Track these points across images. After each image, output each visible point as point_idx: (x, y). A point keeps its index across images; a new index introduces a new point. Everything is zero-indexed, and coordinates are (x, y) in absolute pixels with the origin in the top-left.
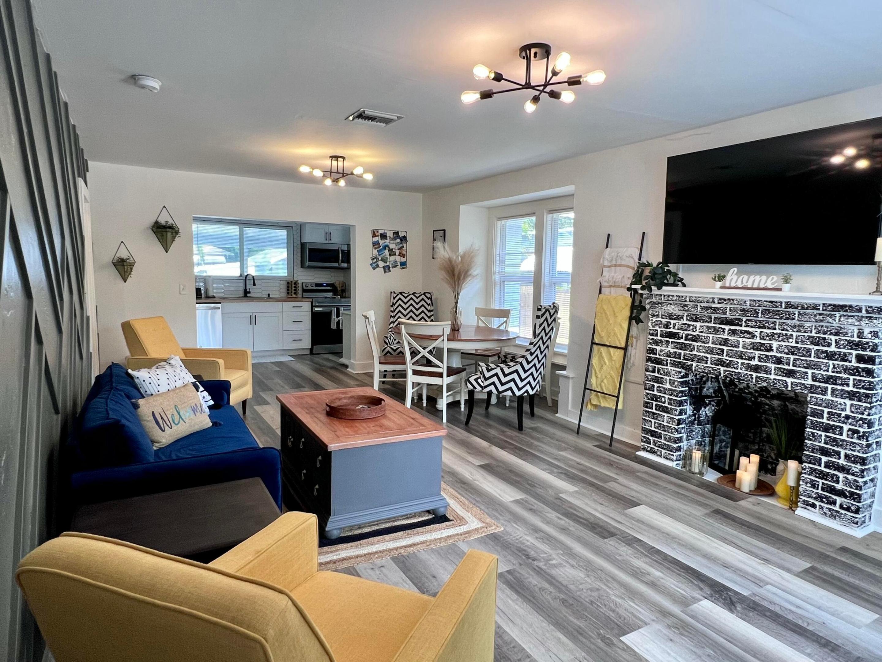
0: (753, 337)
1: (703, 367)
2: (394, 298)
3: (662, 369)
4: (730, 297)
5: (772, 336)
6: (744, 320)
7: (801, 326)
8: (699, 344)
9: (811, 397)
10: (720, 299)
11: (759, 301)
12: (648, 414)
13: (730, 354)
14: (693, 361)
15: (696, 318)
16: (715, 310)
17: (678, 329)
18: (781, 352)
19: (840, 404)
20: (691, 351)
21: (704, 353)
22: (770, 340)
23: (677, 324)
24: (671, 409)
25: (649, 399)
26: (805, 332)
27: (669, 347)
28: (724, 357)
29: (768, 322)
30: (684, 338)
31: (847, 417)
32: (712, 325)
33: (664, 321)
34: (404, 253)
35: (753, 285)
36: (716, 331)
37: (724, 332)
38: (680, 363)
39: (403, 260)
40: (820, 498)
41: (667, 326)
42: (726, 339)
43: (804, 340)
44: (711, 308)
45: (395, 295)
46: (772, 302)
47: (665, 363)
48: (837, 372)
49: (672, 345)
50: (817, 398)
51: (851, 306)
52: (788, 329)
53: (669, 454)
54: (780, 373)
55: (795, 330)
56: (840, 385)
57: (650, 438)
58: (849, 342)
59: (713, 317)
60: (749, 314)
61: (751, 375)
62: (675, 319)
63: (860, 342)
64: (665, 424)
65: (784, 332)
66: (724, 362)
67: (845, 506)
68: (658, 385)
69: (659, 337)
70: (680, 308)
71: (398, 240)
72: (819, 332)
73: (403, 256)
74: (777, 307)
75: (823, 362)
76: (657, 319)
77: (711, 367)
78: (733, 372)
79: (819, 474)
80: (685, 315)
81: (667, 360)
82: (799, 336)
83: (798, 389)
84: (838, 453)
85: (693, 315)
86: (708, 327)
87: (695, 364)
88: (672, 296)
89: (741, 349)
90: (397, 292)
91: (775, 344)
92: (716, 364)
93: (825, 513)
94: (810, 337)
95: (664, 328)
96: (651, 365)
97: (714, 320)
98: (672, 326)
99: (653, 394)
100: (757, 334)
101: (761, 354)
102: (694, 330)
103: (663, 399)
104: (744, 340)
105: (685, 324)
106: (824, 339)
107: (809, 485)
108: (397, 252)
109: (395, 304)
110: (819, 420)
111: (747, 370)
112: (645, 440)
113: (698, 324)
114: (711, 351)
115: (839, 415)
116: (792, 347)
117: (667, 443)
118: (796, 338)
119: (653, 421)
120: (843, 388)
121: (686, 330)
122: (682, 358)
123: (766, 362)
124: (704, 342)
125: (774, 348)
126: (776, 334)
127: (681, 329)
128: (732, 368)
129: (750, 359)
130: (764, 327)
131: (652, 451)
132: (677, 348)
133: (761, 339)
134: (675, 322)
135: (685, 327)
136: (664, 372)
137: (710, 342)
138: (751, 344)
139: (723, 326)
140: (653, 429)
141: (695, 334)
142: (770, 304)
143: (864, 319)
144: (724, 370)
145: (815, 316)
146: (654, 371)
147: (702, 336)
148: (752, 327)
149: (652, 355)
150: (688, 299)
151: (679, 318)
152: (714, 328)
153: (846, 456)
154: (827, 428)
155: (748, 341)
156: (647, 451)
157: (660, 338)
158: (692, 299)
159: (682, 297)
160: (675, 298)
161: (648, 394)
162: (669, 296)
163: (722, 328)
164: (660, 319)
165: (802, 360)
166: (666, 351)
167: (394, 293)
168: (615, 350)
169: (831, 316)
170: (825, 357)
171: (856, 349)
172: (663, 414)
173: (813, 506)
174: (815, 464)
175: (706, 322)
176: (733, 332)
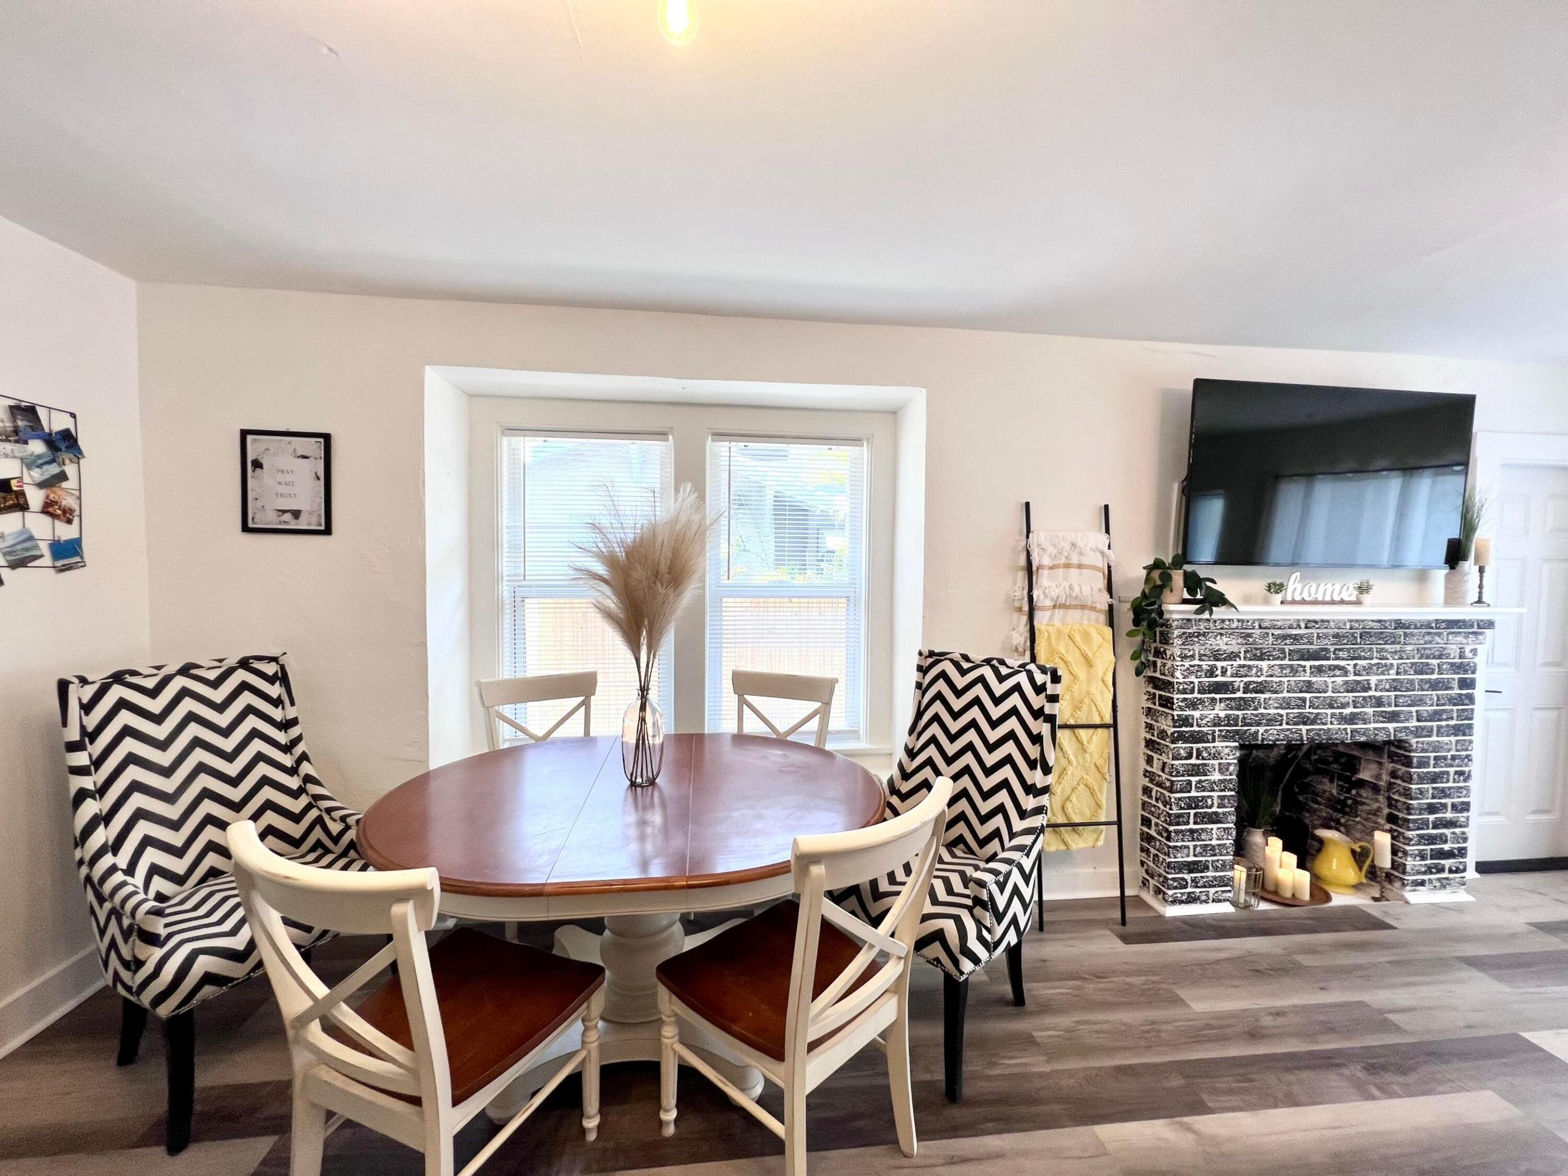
0: (1345, 672)
1: (1275, 732)
2: (87, 708)
3: (1206, 749)
4: (1325, 618)
5: (1368, 670)
6: (1332, 650)
7: (1403, 651)
8: (1267, 695)
9: (1417, 742)
10: (1309, 621)
11: (1363, 621)
12: (1180, 836)
13: (1317, 704)
14: (1259, 724)
15: (1262, 654)
16: (1296, 638)
17: (1232, 676)
18: (1381, 690)
19: (1447, 744)
20: (1256, 709)
21: (1277, 708)
22: (1368, 674)
23: (1229, 667)
24: (1224, 814)
25: (1181, 808)
26: (1408, 659)
27: (1217, 707)
28: (1308, 710)
29: (1364, 650)
30: (1242, 689)
31: (1453, 758)
32: (1286, 662)
33: (1205, 665)
34: (69, 502)
35: (1324, 598)
36: (1294, 671)
37: (1304, 671)
38: (1237, 732)
39: (66, 532)
40: (1429, 870)
41: (1211, 672)
42: (1309, 682)
43: (1407, 669)
44: (1290, 636)
45: (87, 693)
46: (1379, 621)
47: (1210, 737)
48: (1443, 705)
49: (1222, 704)
50: (1423, 743)
51: (1464, 621)
52: (1389, 656)
53: (1223, 892)
54: (1381, 719)
55: (1396, 657)
56: (1445, 720)
57: (1187, 877)
58: (1452, 665)
59: (1287, 651)
60: (1345, 641)
61: (1345, 730)
62: (1225, 660)
63: (1461, 663)
64: (1214, 842)
65: (1383, 662)
66: (1308, 718)
67: (1454, 869)
68: (1197, 778)
69: (1196, 695)
70: (1240, 641)
71: (37, 447)
72: (1421, 657)
73: (67, 516)
74: (1386, 628)
75: (1427, 695)
76: (1192, 663)
77: (1288, 730)
78: (1320, 730)
79: (1427, 840)
80: (1242, 650)
81: (1214, 731)
82: (1401, 665)
83: (1402, 736)
84: (1444, 806)
85: (1256, 649)
86: (1282, 667)
87: (1261, 729)
88: (1229, 620)
89: (1329, 694)
90: (97, 676)
91: (1373, 679)
92: (1295, 724)
93: (1435, 887)
94: (1413, 664)
95: (1206, 677)
96: (1184, 745)
97: (1290, 655)
98: (1219, 672)
99: (1189, 798)
100: (1350, 668)
101: (1356, 697)
102: (1259, 674)
103: (1209, 801)
104: (1333, 679)
105: (1244, 666)
106: (1427, 664)
107: (1418, 858)
108: (35, 498)
109: (93, 736)
110: (1425, 770)
111: (1340, 724)
112: (1175, 884)
113: (1264, 664)
114: (1286, 704)
115: (1445, 758)
116: (1394, 680)
117: (1218, 874)
118: (1398, 668)
119: (1191, 844)
120: (1448, 723)
121: (1246, 676)
122: (1240, 724)
123: (1363, 707)
124: (1276, 692)
125: (1373, 686)
126: (1374, 665)
127: (1236, 675)
128: (1319, 724)
129: (1344, 706)
130: (1359, 658)
131: (1192, 899)
132: (1231, 709)
133: (1356, 675)
134: (1224, 664)
135: (1243, 671)
136: (1210, 754)
137: (1285, 691)
138: (1344, 684)
139: (1302, 663)
140: (1191, 859)
141: (1259, 680)
142: (1377, 624)
143: (1470, 636)
144: (1307, 730)
145: (1424, 636)
146: (1189, 756)
147: (1272, 681)
148: (1343, 659)
149: (1184, 729)
150: (1256, 625)
151: (1233, 656)
152: (1291, 666)
153: (1454, 806)
154: (1435, 778)
155: (1339, 680)
156: (1182, 902)
157: (1199, 696)
158: (1264, 625)
159: (1248, 622)
160: (1235, 624)
161: (1180, 799)
162: (1223, 621)
163: (1301, 666)
164: (1196, 662)
165: (1405, 696)
166: (1212, 716)
167: (84, 681)
168: (1091, 731)
169: (1439, 635)
170: (1430, 687)
171: (1458, 673)
172: (1210, 826)
173: (1422, 883)
174: (1422, 829)
175: (1278, 658)
176: (1319, 670)
